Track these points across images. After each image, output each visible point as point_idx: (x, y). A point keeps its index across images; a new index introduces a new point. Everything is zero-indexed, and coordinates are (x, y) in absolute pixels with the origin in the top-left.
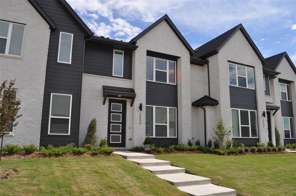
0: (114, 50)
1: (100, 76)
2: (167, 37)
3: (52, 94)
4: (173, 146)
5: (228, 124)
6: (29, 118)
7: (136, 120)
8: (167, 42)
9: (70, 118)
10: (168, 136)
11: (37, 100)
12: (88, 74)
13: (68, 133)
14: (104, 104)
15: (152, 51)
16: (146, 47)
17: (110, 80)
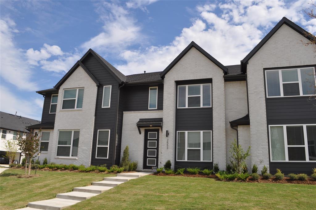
0: (150, 88)
1: (137, 112)
2: (196, 62)
3: (98, 130)
4: (182, 169)
5: (262, 145)
6: (85, 148)
7: (164, 146)
8: (196, 67)
9: (108, 146)
10: (202, 160)
11: (89, 136)
12: (128, 112)
13: (107, 157)
14: (140, 133)
15: (180, 80)
16: (174, 78)
17: (145, 113)
